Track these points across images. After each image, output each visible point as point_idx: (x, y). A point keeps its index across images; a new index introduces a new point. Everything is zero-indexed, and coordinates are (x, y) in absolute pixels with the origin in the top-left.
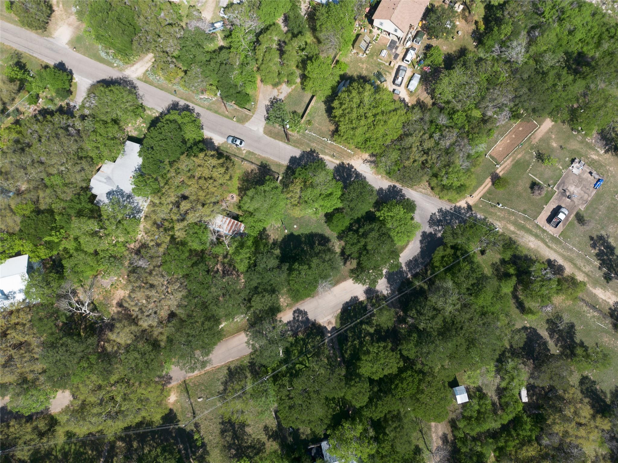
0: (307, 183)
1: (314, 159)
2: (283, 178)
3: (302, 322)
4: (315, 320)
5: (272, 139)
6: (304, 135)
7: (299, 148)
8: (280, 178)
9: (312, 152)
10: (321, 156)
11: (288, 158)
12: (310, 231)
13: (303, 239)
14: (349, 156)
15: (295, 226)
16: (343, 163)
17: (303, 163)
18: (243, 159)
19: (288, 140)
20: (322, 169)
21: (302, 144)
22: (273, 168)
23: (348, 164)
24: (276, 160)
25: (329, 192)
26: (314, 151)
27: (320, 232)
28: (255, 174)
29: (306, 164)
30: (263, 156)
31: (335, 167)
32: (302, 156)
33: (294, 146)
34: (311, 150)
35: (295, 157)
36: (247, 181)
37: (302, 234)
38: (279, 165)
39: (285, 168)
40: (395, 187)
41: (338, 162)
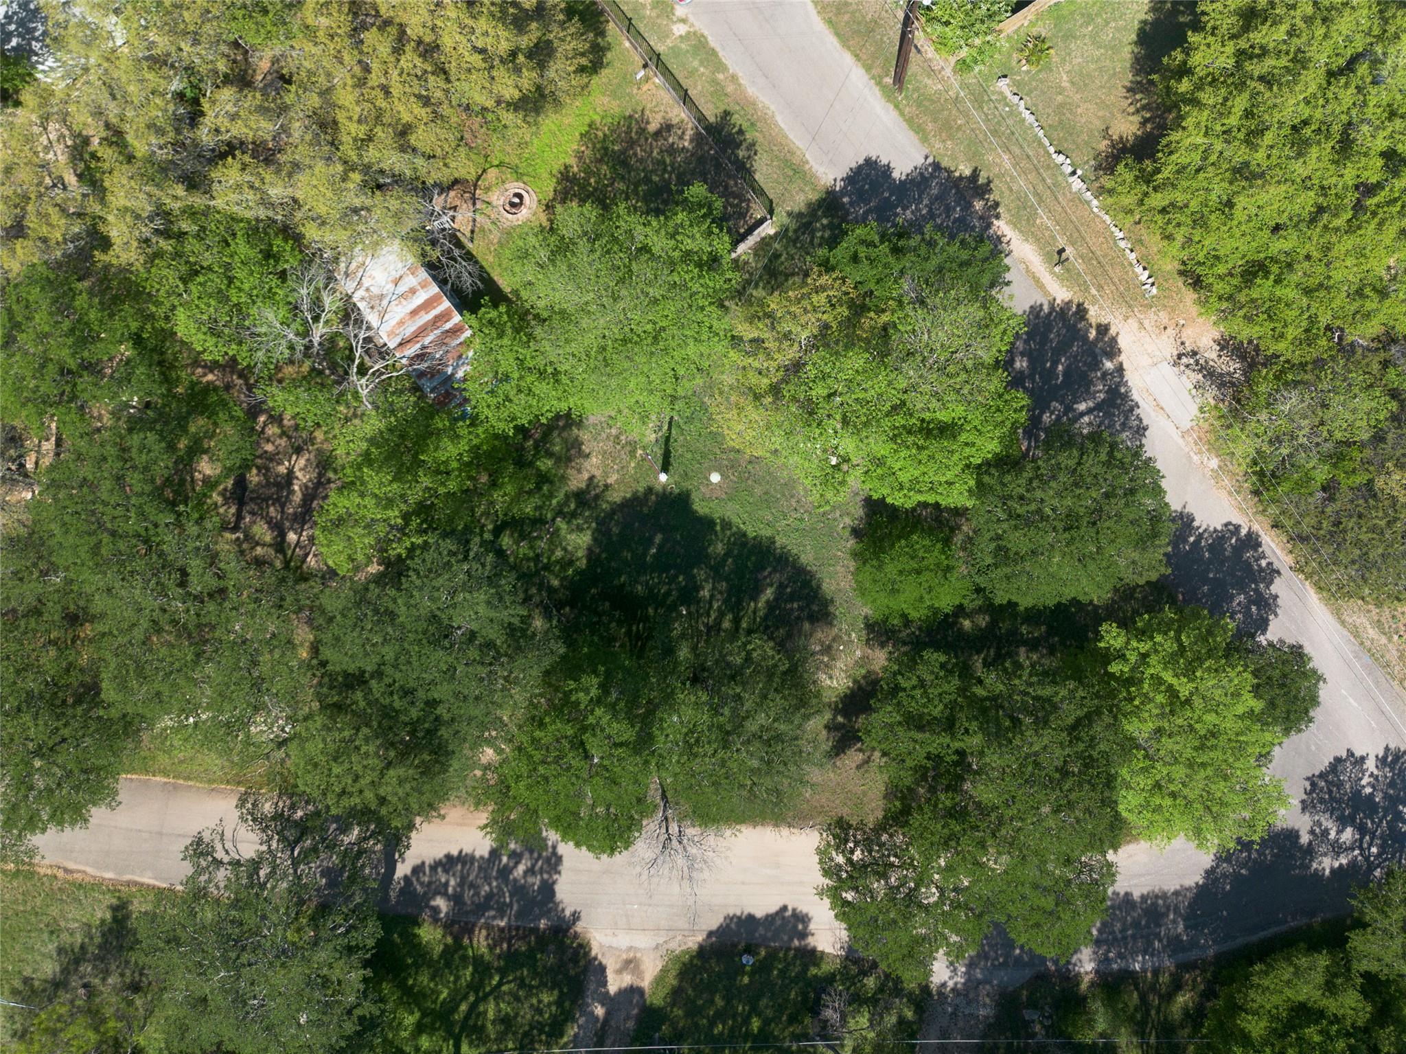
0: (870, 321)
1: (963, 224)
2: (782, 234)
3: (519, 890)
4: (576, 917)
5: (832, 41)
6: (980, 96)
7: (925, 140)
8: (768, 229)
9: (975, 187)
10: (1002, 226)
11: (853, 159)
12: (766, 532)
13: (720, 548)
14: (1130, 298)
15: (715, 478)
16: (1081, 311)
17: (905, 216)
18: (655, 60)
19: (899, 79)
20: (974, 288)
21: (947, 129)
22: (764, 171)
23: (1103, 329)
24: (797, 138)
25: (943, 416)
26: (983, 190)
27: (807, 558)
28: (672, 150)
29: (916, 226)
30: (751, 91)
31: (1035, 311)
32: (919, 182)
33: (910, 121)
34: (975, 173)
35: (887, 170)
36: (621, 162)
37: (727, 525)
38: (795, 170)
39: (814, 197)
40: (1252, 541)
41: (1062, 294)
